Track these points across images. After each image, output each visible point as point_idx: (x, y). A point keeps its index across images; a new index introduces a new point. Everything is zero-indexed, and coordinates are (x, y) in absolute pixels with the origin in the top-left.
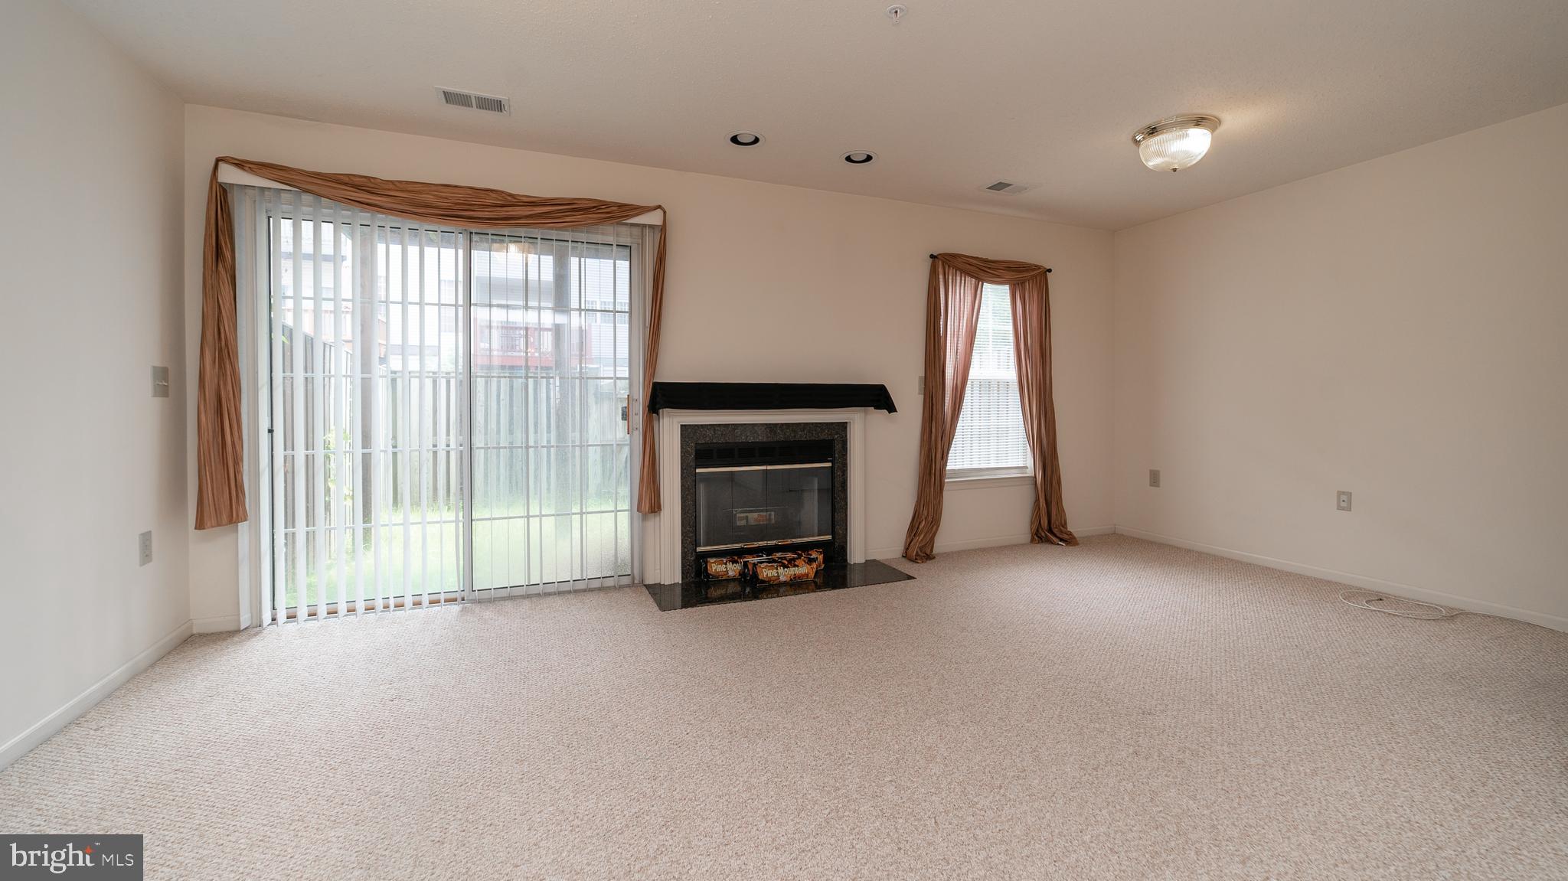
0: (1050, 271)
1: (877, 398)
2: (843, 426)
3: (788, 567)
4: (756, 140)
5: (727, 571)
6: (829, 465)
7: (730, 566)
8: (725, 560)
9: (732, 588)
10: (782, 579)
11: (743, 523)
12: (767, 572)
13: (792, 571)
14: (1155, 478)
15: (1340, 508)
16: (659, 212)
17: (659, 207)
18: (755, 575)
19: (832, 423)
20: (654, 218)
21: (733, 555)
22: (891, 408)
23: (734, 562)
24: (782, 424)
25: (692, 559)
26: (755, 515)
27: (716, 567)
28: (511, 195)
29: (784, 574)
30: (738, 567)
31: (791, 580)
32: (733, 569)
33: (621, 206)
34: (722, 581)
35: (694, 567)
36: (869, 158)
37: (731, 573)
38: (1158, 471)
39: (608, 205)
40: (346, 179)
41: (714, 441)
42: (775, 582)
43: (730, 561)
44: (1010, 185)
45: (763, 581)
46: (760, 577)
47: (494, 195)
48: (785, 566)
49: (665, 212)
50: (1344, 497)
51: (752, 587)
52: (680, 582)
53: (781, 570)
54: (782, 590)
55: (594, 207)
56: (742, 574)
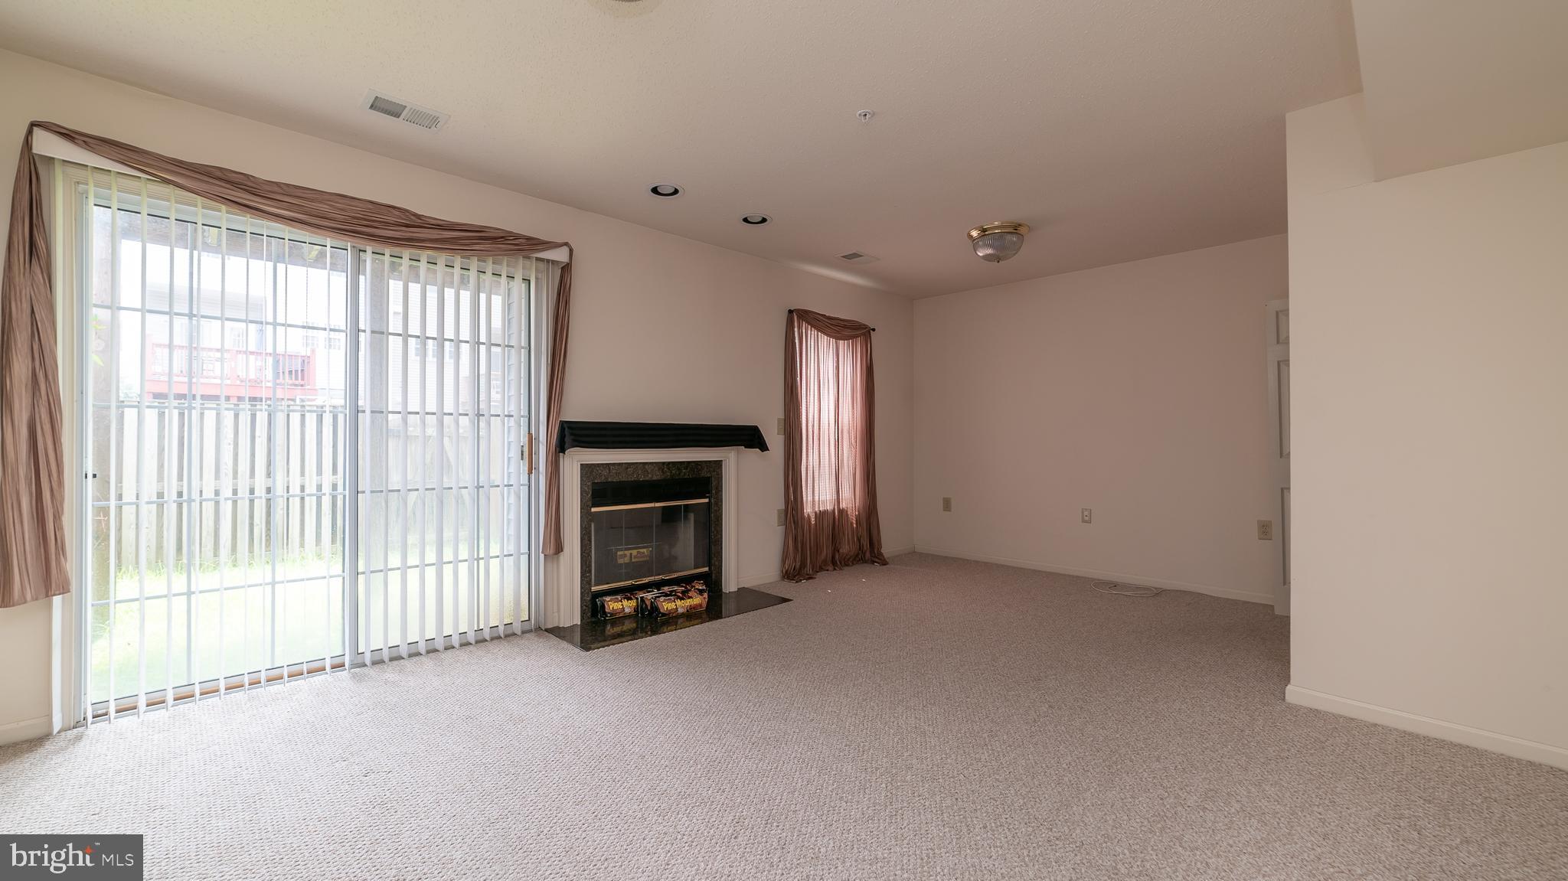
0: (874, 330)
1: (750, 438)
2: (718, 464)
3: (683, 599)
4: (676, 192)
5: (623, 608)
6: (707, 500)
7: (625, 603)
8: (619, 597)
9: (629, 625)
10: (680, 611)
11: (627, 560)
12: (667, 606)
13: (688, 602)
14: (947, 505)
15: (1084, 521)
16: (565, 249)
17: (566, 244)
18: (655, 609)
19: (710, 461)
20: (560, 255)
21: (628, 592)
22: (763, 447)
23: (629, 599)
24: (669, 463)
25: (589, 599)
26: (634, 552)
27: (613, 605)
28: (415, 215)
29: (681, 606)
30: (633, 603)
31: (688, 611)
32: (628, 606)
33: (529, 239)
34: (618, 619)
35: (590, 606)
36: (764, 220)
37: (627, 610)
38: (950, 499)
39: (517, 237)
40: (219, 174)
41: (610, 480)
42: (674, 615)
43: (624, 598)
44: (861, 256)
45: (664, 615)
46: (662, 611)
47: (397, 213)
48: (681, 599)
49: (571, 251)
50: (1086, 513)
51: (650, 621)
52: (579, 623)
53: (679, 602)
54: (680, 621)
55: (502, 237)
56: (636, 610)
